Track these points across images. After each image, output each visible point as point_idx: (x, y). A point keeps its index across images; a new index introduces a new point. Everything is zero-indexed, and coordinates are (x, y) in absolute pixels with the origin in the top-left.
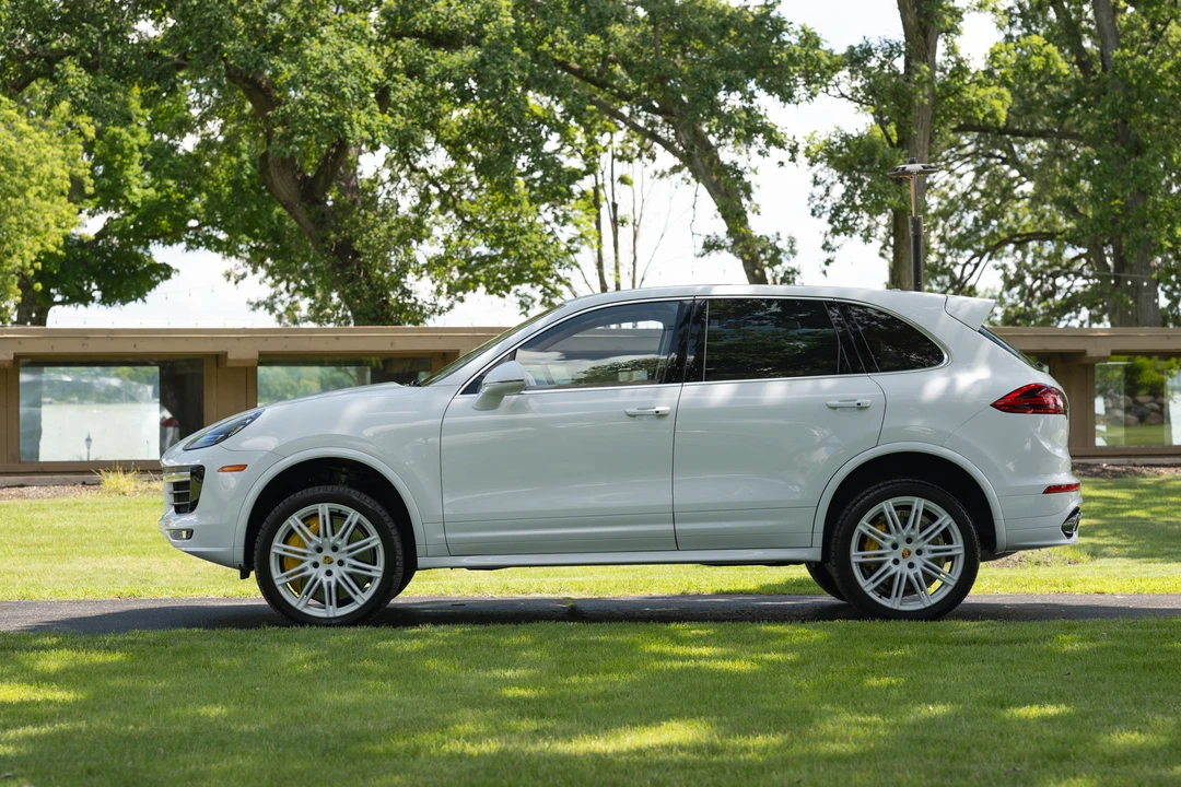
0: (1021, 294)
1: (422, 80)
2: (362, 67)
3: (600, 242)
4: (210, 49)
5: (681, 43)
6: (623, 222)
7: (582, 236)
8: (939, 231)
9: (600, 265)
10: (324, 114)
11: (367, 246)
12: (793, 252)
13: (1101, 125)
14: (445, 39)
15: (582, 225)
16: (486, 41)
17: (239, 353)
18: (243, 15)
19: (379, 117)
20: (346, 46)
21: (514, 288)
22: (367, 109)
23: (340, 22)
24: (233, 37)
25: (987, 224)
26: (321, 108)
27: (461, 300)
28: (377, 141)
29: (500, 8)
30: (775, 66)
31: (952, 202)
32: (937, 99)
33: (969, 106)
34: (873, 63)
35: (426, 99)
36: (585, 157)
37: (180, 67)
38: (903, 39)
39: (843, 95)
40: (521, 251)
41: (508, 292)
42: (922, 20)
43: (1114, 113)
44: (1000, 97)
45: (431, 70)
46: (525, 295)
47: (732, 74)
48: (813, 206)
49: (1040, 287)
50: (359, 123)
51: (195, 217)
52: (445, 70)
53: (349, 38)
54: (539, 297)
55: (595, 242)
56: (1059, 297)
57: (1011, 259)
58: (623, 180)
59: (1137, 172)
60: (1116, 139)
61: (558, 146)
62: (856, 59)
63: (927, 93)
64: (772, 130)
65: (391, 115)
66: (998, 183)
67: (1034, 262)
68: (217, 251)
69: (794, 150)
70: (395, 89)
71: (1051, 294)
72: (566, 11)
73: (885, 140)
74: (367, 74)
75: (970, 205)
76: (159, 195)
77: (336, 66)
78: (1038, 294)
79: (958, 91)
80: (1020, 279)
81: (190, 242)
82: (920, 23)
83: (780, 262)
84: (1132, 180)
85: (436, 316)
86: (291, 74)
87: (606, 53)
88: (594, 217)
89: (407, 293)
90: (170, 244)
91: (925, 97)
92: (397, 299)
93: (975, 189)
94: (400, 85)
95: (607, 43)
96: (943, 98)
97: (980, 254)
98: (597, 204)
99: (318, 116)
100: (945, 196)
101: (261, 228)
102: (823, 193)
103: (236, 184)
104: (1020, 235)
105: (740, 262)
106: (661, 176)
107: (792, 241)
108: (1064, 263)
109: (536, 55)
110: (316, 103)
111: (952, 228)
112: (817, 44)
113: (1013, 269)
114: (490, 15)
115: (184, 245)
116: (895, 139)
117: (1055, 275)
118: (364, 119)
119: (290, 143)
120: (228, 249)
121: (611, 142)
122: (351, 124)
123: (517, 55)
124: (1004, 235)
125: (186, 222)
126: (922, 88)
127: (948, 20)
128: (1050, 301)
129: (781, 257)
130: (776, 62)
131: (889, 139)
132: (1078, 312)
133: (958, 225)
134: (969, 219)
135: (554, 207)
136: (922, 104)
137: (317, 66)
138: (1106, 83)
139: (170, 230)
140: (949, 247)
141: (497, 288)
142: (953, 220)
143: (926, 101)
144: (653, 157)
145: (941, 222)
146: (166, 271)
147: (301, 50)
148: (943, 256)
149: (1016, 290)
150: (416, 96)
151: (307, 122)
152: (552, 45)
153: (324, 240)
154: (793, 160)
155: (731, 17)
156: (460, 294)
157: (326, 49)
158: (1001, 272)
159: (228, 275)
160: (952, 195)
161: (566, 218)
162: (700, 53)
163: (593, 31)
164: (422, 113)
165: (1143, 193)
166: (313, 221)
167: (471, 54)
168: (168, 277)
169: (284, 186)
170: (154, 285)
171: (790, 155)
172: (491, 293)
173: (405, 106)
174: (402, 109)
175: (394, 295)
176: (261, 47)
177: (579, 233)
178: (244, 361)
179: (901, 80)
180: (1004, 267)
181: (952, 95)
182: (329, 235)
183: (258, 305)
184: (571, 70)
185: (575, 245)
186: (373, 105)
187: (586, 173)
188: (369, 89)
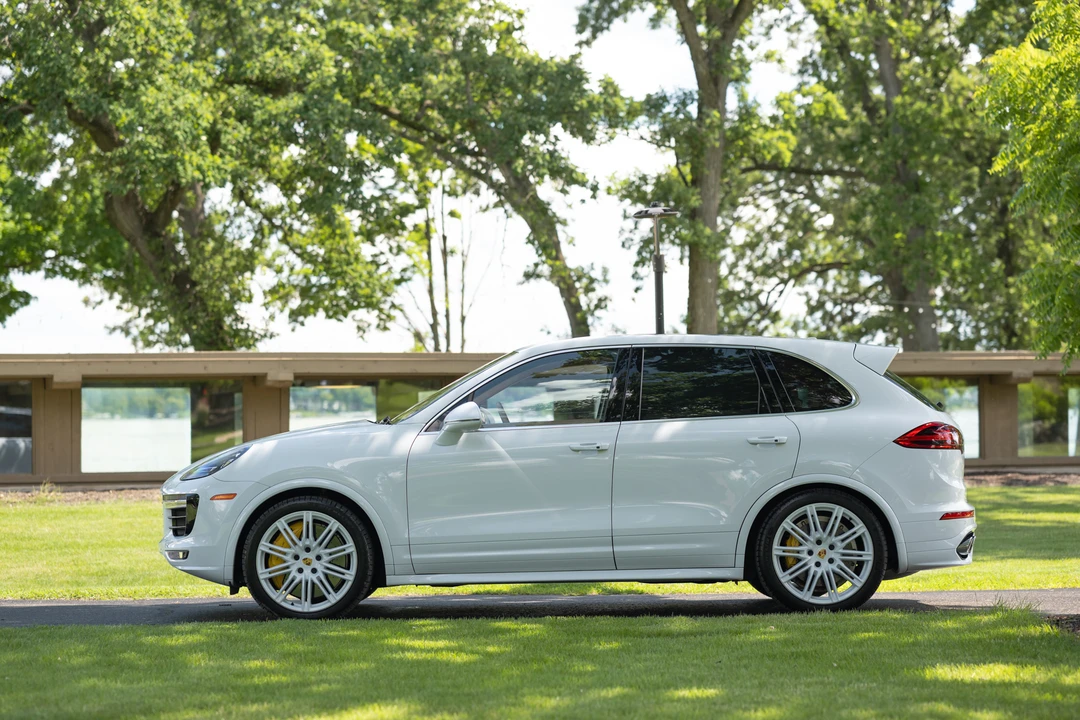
0: (823, 319)
1: (251, 125)
2: (194, 112)
3: (430, 271)
4: (54, 95)
5: (490, 90)
6: (452, 252)
7: (414, 266)
8: (746, 261)
9: (431, 292)
10: (159, 155)
11: (204, 276)
12: (606, 281)
13: (883, 165)
14: (275, 87)
15: (414, 255)
16: (309, 89)
17: (64, 376)
18: (87, 64)
19: (210, 158)
20: (179, 93)
21: (353, 313)
22: (199, 151)
23: (176, 71)
24: (74, 84)
25: (789, 254)
26: (156, 150)
27: (302, 324)
28: (207, 180)
29: (323, 60)
30: (577, 112)
31: (759, 235)
32: (728, 142)
33: (758, 148)
34: (669, 109)
35: (254, 142)
36: (417, 193)
37: (26, 112)
38: (695, 87)
39: (642, 138)
40: (347, 280)
41: (346, 316)
42: (713, 70)
43: (895, 154)
44: (785, 139)
45: (258, 115)
46: (361, 321)
47: (535, 119)
48: (623, 239)
49: (840, 313)
50: (191, 163)
51: (53, 248)
52: (270, 115)
53: (184, 85)
54: (375, 322)
55: (426, 271)
56: (857, 322)
57: (812, 286)
58: (452, 214)
59: (916, 208)
60: (898, 178)
61: (392, 182)
62: (653, 105)
63: (717, 136)
64: (572, 171)
65: (222, 156)
66: (800, 217)
67: (835, 290)
68: (72, 279)
69: (595, 188)
70: (226, 132)
71: (851, 319)
72: (384, 61)
73: (680, 179)
74: (198, 119)
75: (775, 237)
76: (19, 227)
77: (170, 111)
78: (839, 319)
79: (746, 135)
80: (821, 305)
81: (48, 271)
82: (711, 73)
83: (593, 290)
84: (912, 214)
85: (266, 340)
86: (129, 119)
87: (423, 100)
88: (425, 248)
89: (238, 319)
90: (29, 272)
91: (716, 140)
92: (231, 326)
93: (778, 222)
94: (230, 130)
95: (424, 90)
96: (733, 141)
97: (784, 282)
98: (428, 236)
99: (153, 158)
100: (752, 229)
101: (113, 258)
102: (633, 227)
103: (89, 217)
104: (821, 265)
105: (557, 289)
106: (485, 210)
107: (605, 271)
108: (862, 291)
109: (357, 102)
110: (150, 146)
111: (759, 258)
112: (616, 93)
113: (815, 296)
114: (314, 64)
115: (42, 273)
116: (689, 178)
117: (852, 302)
118: (196, 159)
119: (128, 183)
120: (84, 277)
121: (441, 178)
122: (183, 163)
123: (338, 101)
124: (806, 265)
125: (43, 253)
126: (713, 132)
127: (737, 70)
128: (849, 324)
129: (595, 285)
130: (577, 109)
131: (684, 178)
132: (874, 336)
133: (764, 255)
134: (773, 249)
135: (389, 238)
136: (713, 147)
137: (152, 111)
138: (888, 126)
139: (28, 260)
140: (756, 275)
141: (336, 313)
142: (759, 251)
143: (717, 144)
144: (477, 193)
145: (749, 253)
146: (25, 298)
147: (138, 97)
148: (749, 284)
149: (819, 314)
150: (245, 139)
151: (143, 163)
152: (374, 91)
153: (164, 270)
154: (594, 197)
155: (537, 68)
156: (301, 318)
157: (161, 96)
158: (804, 299)
159: (86, 302)
160: (758, 228)
161: (400, 249)
162: (511, 99)
163: (408, 80)
164: (250, 154)
165: (922, 227)
166: (153, 253)
167: (295, 100)
168: (27, 303)
169: (127, 221)
170: (12, 311)
171: (591, 193)
172: (330, 317)
173: (234, 149)
174: (231, 151)
175: (228, 320)
176: (101, 94)
177: (411, 262)
178: (68, 383)
179: (694, 124)
180: (807, 294)
181: (742, 138)
182: (168, 266)
183: (114, 329)
184: (391, 116)
185: (408, 274)
186: (204, 148)
187: (417, 208)
188: (201, 132)
